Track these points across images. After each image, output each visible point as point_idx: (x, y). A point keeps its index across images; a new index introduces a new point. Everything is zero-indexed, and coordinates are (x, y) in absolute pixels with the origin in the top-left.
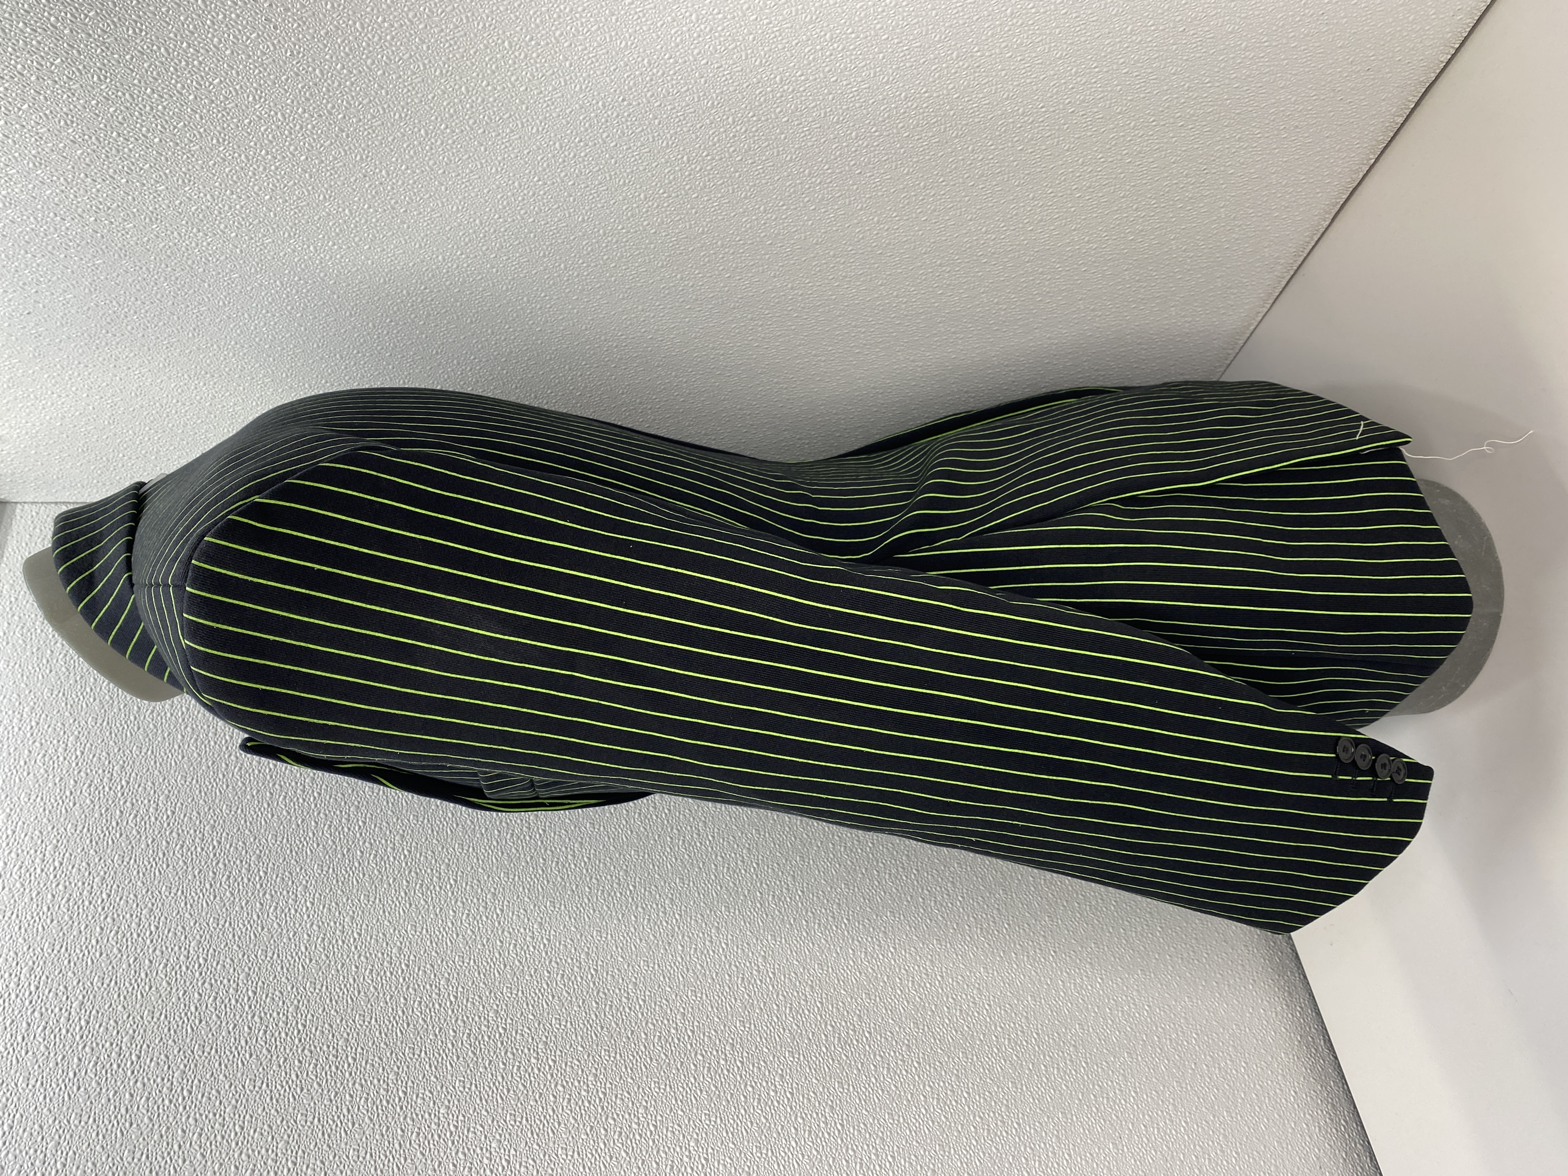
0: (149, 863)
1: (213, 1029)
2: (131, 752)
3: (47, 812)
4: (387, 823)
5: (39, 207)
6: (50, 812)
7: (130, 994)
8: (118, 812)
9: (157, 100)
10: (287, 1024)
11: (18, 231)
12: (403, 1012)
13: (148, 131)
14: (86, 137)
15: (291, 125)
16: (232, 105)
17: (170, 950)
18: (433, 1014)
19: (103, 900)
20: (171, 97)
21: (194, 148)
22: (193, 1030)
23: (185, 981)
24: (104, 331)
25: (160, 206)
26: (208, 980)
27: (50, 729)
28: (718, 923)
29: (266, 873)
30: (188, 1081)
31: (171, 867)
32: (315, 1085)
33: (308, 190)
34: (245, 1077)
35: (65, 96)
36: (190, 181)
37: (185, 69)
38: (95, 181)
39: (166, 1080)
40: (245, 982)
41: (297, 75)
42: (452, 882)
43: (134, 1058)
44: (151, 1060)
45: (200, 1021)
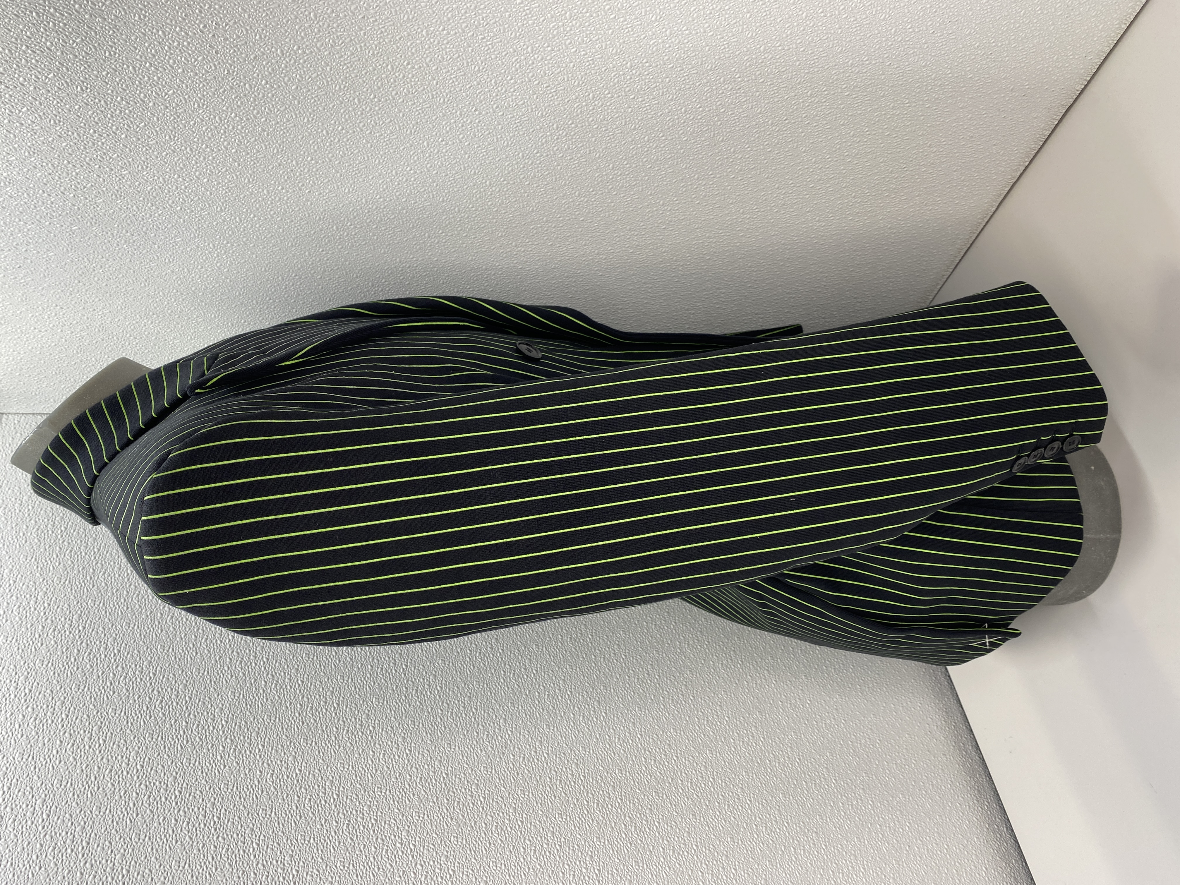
0: (100, 690)
1: (147, 821)
2: (87, 604)
3: (20, 650)
4: (285, 659)
5: (31, 185)
6: (23, 650)
7: (82, 793)
8: (76, 651)
9: (125, 106)
10: (205, 817)
11: (14, 204)
12: (297, 807)
13: (117, 129)
14: (70, 133)
15: (226, 126)
16: (182, 110)
17: (114, 758)
18: (320, 808)
19: (63, 720)
20: (136, 103)
21: (151, 143)
22: (131, 822)
23: (126, 783)
24: (76, 281)
25: (124, 186)
26: (144, 782)
27: (24, 586)
28: (541, 738)
29: (191, 698)
30: (127, 862)
31: (116, 693)
32: (227, 865)
33: (236, 175)
34: (171, 859)
35: (55, 102)
36: (147, 167)
37: (147, 83)
38: (75, 167)
39: (109, 862)
40: (173, 784)
41: (232, 88)
42: (335, 705)
43: (84, 844)
44: (98, 846)
45: (137, 815)
